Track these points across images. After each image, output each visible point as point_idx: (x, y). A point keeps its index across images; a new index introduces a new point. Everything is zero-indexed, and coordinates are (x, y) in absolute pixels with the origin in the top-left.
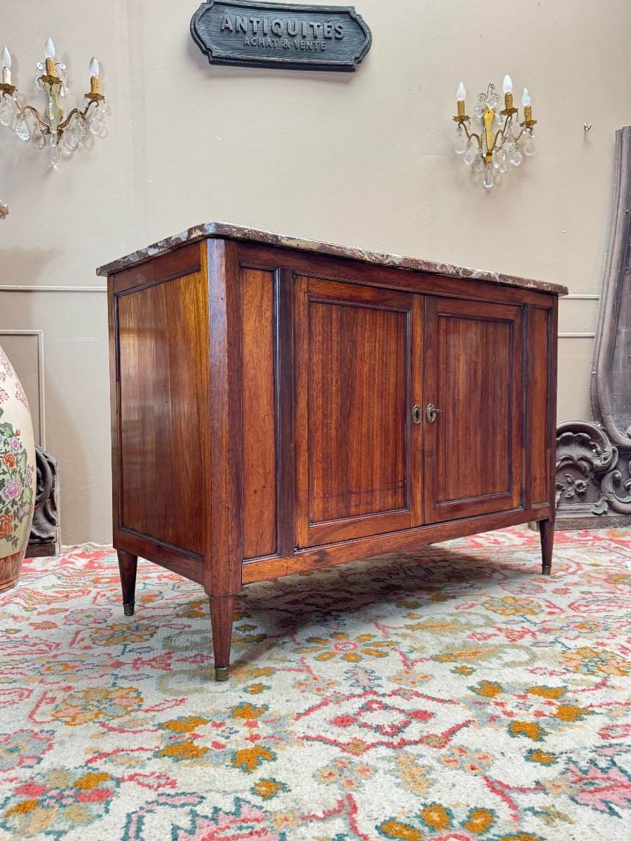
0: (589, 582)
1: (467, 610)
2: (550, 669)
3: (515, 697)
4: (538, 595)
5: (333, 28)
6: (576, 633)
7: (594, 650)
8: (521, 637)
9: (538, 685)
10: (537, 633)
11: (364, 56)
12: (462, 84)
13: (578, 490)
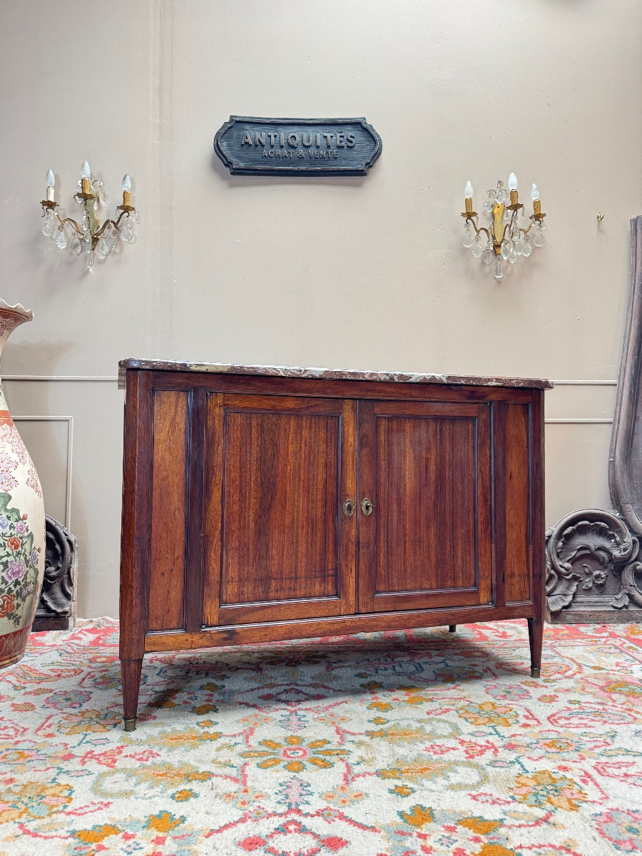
0: (583, 689)
1: (438, 717)
2: (496, 795)
3: (443, 829)
4: (522, 702)
5: (345, 138)
6: (542, 752)
7: (554, 776)
8: (481, 753)
9: (474, 815)
10: (500, 750)
11: (374, 162)
12: (469, 182)
13: (596, 582)
